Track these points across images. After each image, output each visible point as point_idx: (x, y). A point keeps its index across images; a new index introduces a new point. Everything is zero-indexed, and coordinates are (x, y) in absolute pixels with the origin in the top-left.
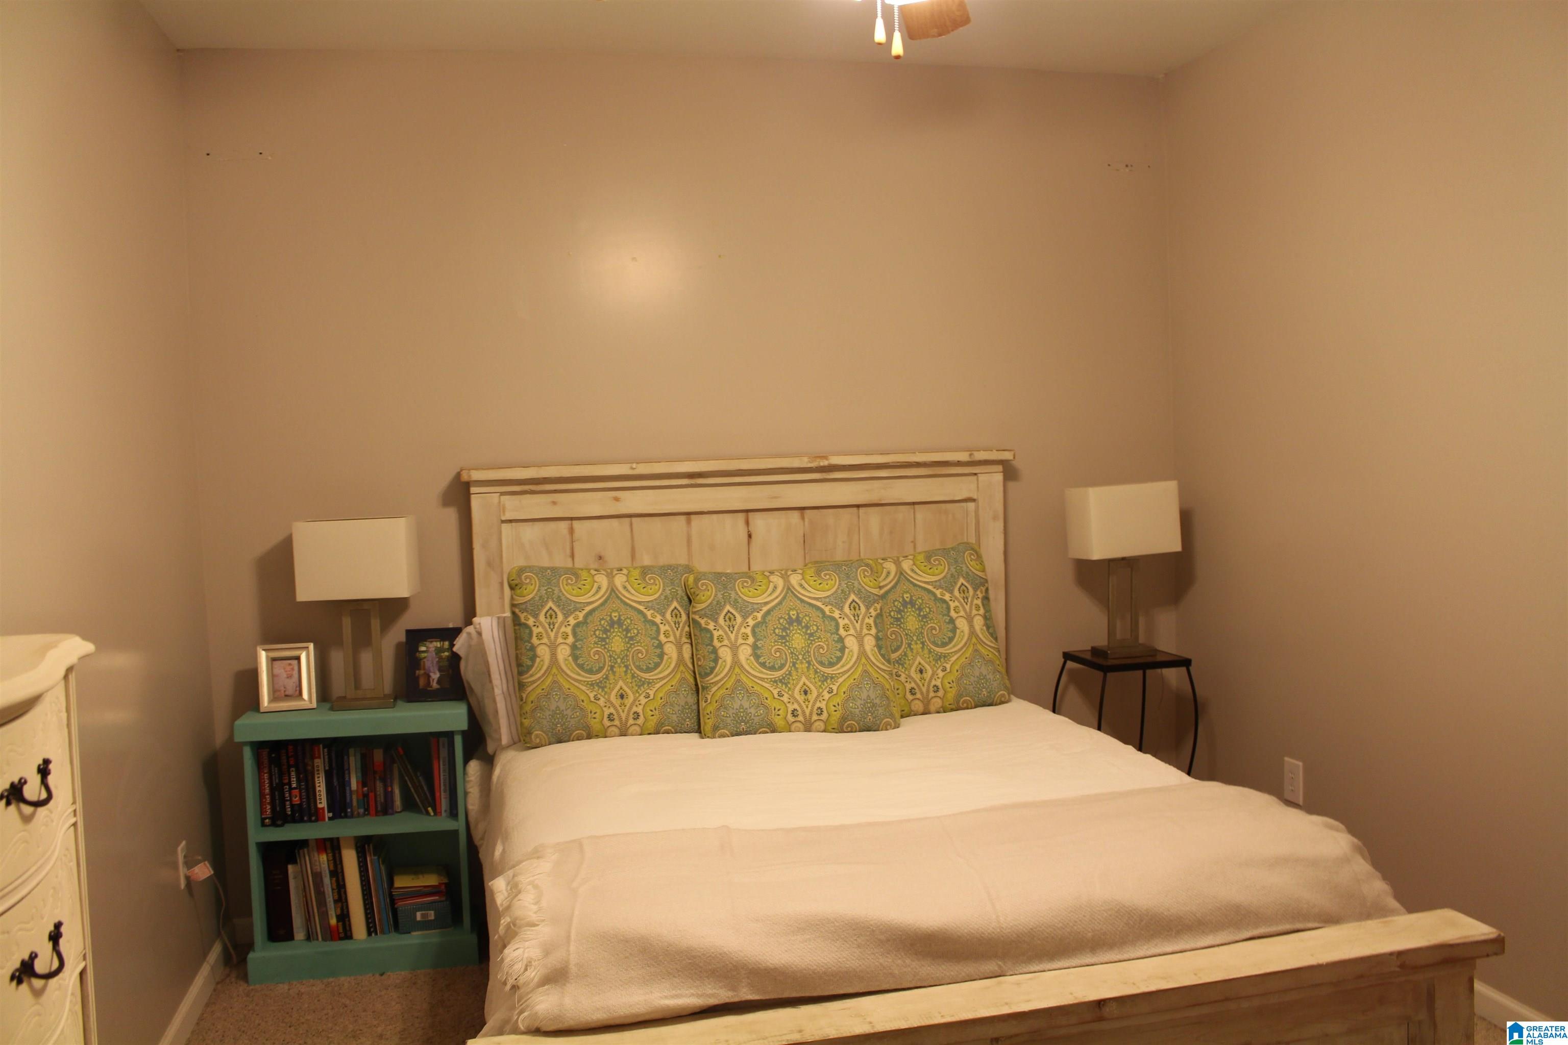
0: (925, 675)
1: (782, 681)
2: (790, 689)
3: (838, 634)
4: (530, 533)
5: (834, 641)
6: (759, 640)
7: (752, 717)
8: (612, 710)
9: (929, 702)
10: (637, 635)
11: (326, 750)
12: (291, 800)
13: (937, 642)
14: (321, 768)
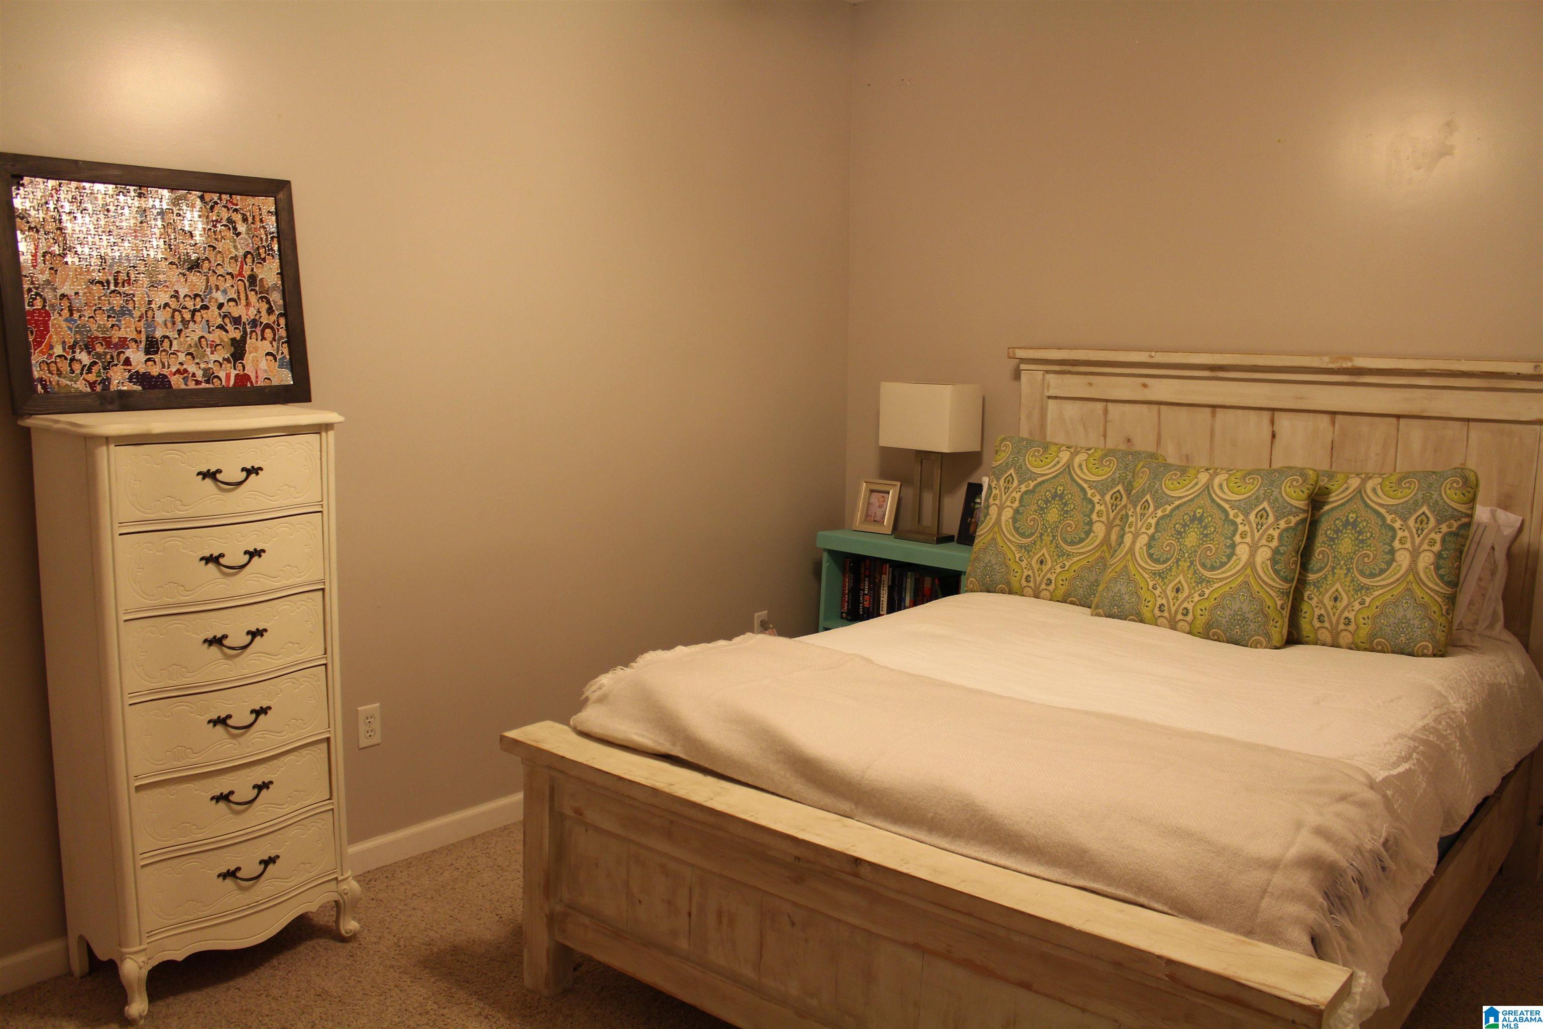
0: (1338, 604)
1: (1161, 575)
2: (1165, 583)
3: (1232, 540)
4: (1071, 410)
5: (1225, 545)
6: (1158, 531)
7: (1125, 603)
8: (1030, 573)
9: (1338, 634)
10: (1072, 510)
11: (891, 569)
12: (863, 603)
13: (1364, 571)
14: (886, 583)
